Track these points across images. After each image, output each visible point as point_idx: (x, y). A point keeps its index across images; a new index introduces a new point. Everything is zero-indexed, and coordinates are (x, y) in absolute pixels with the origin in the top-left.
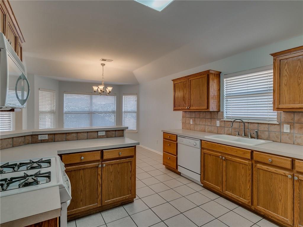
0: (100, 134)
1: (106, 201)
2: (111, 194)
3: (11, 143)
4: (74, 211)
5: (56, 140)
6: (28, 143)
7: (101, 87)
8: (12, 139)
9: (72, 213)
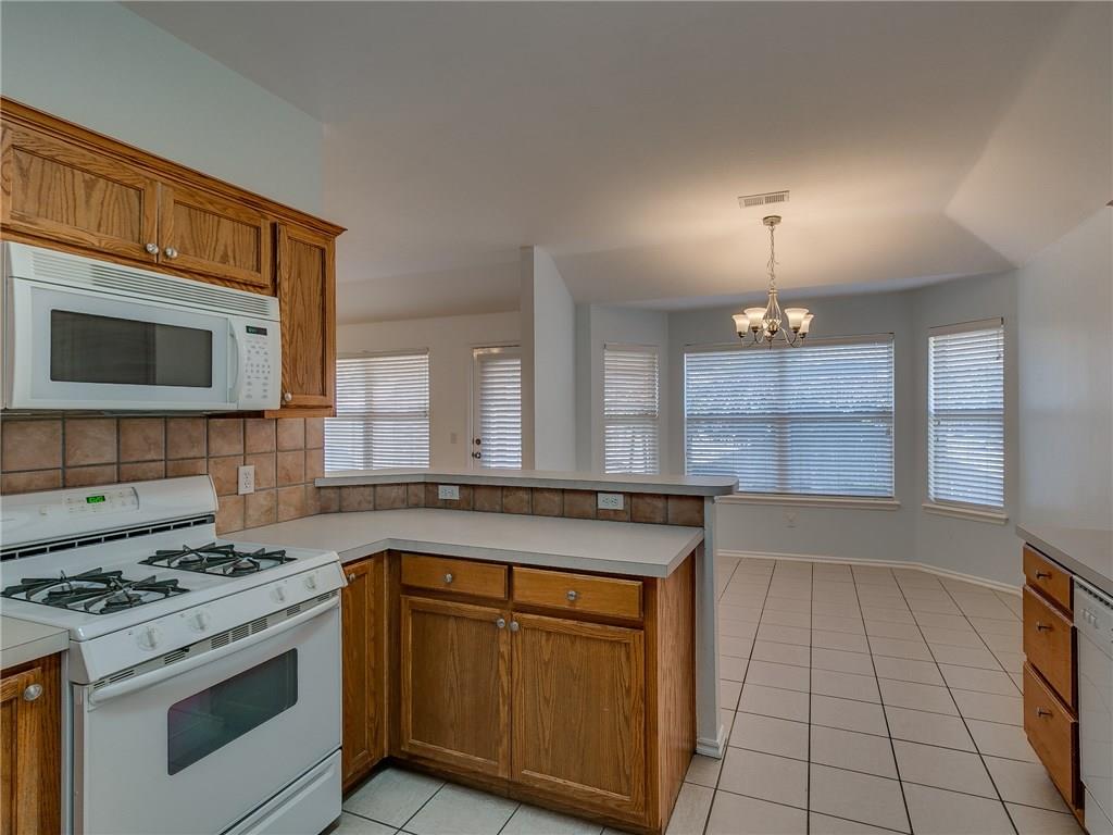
0: (605, 502)
1: (525, 772)
2: (547, 751)
3: (372, 498)
4: (429, 750)
5: (478, 506)
6: (416, 506)
7: (756, 316)
8: (372, 489)
9: (424, 755)
